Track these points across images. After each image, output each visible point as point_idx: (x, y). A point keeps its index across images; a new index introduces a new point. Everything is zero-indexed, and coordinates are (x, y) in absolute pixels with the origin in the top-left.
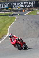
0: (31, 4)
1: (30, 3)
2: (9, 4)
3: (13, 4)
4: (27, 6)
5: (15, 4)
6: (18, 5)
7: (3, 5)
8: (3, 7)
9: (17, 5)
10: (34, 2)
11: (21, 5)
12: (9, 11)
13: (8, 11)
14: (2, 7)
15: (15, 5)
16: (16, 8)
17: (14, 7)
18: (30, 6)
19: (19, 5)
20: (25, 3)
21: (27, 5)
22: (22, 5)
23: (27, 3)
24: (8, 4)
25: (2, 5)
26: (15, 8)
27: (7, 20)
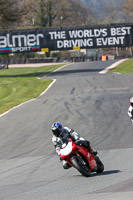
0: (116, 36)
1: (113, 31)
2: (42, 36)
3: (54, 35)
4: (105, 44)
5: (61, 35)
6: (74, 39)
7: (22, 39)
8: (23, 45)
9: (68, 38)
10: (129, 28)
11: (83, 38)
12: (55, 59)
13: (51, 61)
14: (17, 46)
15: (62, 40)
16: (68, 49)
17: (59, 46)
18: (116, 41)
19: (78, 38)
20: (95, 31)
21: (105, 38)
22: (87, 38)
23: (103, 31)
24: (39, 35)
25: (17, 40)
26: (63, 49)
27: (17, 91)
